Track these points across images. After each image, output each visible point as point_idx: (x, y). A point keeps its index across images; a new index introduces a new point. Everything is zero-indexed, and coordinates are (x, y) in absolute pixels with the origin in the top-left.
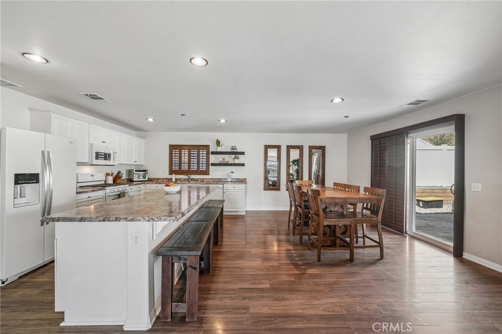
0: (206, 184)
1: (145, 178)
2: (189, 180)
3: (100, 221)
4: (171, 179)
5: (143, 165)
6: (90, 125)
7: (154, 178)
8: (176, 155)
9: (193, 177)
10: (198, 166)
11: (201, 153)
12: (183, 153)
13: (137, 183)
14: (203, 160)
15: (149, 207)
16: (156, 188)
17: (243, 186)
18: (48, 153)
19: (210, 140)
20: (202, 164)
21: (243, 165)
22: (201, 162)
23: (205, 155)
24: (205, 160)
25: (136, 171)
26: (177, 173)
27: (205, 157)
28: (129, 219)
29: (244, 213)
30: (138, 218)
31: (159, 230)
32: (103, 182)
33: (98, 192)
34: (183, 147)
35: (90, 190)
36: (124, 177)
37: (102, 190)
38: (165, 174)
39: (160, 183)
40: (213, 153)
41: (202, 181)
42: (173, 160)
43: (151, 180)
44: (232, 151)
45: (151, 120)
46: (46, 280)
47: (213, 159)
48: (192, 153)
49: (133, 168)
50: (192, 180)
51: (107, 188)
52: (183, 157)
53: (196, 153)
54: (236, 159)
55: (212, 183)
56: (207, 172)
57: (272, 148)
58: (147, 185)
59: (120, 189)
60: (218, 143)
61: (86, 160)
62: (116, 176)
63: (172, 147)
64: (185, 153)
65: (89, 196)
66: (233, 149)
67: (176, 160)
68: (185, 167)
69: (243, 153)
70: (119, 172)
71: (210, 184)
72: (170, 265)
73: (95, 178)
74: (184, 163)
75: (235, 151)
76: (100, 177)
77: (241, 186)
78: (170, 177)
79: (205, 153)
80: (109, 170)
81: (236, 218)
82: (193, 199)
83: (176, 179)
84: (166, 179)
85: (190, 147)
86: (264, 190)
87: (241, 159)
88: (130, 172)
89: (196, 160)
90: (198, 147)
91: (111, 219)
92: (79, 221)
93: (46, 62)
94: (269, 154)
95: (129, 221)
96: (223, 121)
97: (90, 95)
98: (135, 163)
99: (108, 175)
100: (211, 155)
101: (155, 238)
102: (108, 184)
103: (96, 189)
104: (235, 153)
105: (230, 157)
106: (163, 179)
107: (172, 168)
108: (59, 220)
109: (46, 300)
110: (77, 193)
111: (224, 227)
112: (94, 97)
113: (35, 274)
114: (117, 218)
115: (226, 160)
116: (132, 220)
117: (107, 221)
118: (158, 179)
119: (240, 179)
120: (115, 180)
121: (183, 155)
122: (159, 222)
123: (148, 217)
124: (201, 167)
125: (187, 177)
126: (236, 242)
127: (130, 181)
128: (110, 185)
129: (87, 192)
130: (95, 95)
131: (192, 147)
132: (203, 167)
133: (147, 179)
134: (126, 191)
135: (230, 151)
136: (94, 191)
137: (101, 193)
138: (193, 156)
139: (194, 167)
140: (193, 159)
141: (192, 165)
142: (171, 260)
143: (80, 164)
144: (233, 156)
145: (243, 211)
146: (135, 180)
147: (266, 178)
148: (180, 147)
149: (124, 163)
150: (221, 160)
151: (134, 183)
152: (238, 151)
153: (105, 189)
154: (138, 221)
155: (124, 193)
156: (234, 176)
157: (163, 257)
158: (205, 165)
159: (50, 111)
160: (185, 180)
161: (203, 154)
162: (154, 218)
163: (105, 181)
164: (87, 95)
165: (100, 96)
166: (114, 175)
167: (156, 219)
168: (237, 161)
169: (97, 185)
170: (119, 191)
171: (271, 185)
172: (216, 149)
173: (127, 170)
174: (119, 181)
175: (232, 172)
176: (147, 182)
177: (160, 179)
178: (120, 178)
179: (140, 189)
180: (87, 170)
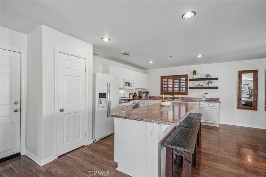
0: (186, 101)
1: (148, 96)
2: (173, 98)
3: (133, 120)
4: (162, 97)
5: (146, 89)
6: (124, 69)
7: (152, 97)
8: (165, 82)
9: (176, 96)
10: (180, 89)
11: (181, 80)
12: (169, 81)
13: (144, 99)
14: (183, 85)
15: (156, 114)
16: (154, 102)
17: (217, 104)
18: (109, 83)
19: (188, 71)
20: (182, 87)
21: (217, 88)
22: (181, 87)
23: (185, 82)
24: (185, 85)
25: (143, 92)
26: (165, 93)
27: (185, 83)
28: (147, 120)
29: (218, 126)
30: (153, 121)
31: (163, 130)
32: (128, 98)
33: (127, 103)
34: (169, 77)
35: (124, 102)
36: (137, 95)
37: (129, 102)
38: (158, 94)
39: (156, 100)
40: (190, 80)
41: (183, 99)
42: (163, 85)
43: (150, 98)
44: (206, 77)
45: (151, 62)
46: (109, 143)
47: (190, 84)
48: (175, 80)
49: (141, 90)
50: (175, 98)
51: (131, 101)
52: (169, 84)
53: (178, 80)
54: (210, 84)
55: (190, 101)
56: (186, 93)
57: (247, 73)
58: (149, 100)
59: (136, 102)
60: (194, 73)
61: (122, 87)
62: (134, 95)
63: (163, 78)
64: (171, 81)
65: (123, 105)
66: (207, 76)
67: (165, 86)
68: (171, 90)
69: (216, 79)
70: (135, 93)
71: (189, 101)
72: (171, 155)
73: (125, 96)
74: (170, 87)
75: (208, 77)
76: (127, 96)
77: (214, 104)
78: (161, 96)
79: (185, 80)
80: (131, 91)
81: (211, 128)
82: (182, 111)
83: (165, 98)
84: (159, 97)
85: (174, 77)
86: (238, 109)
87: (215, 83)
88: (140, 93)
89: (178, 85)
90: (180, 77)
91: (138, 119)
92: (124, 118)
93: (109, 40)
94: (243, 79)
95: (147, 122)
96: (200, 56)
97: (124, 53)
98: (143, 88)
99: (130, 94)
100: (189, 82)
101: (161, 135)
102: (131, 99)
103: (126, 102)
104: (209, 79)
105: (204, 82)
106: (157, 97)
107: (162, 91)
108: (116, 116)
109: (110, 154)
110: (120, 103)
111: (201, 134)
112: (126, 54)
113: (105, 139)
114: (142, 119)
115: (201, 85)
116: (149, 121)
117: (137, 120)
118: (154, 97)
119: (213, 99)
120: (133, 97)
121: (169, 82)
122: (165, 125)
123: (158, 121)
124: (181, 90)
125: (172, 96)
126: (215, 148)
127: (140, 98)
128: (132, 100)
129: (123, 103)
130: (126, 53)
131: (175, 77)
132: (183, 90)
133: (148, 97)
134: (139, 103)
135: (204, 77)
136: (125, 102)
137: (128, 104)
138: (176, 83)
139: (177, 90)
140: (176, 84)
141: (175, 88)
142: (172, 151)
143: (120, 89)
144: (207, 81)
145: (217, 124)
146: (142, 97)
147: (240, 99)
148: (167, 77)
149: (138, 88)
150: (197, 84)
151: (142, 99)
152: (211, 77)
153: (130, 102)
154: (153, 122)
155: (138, 104)
156: (208, 96)
157: (166, 148)
158: (185, 88)
159: (109, 64)
160: (171, 98)
161: (183, 81)
162: (162, 122)
163: (129, 97)
164: (123, 53)
165: (128, 53)
166: (133, 95)
167: (163, 123)
168: (210, 85)
169: (126, 99)
170: (135, 103)
171: (244, 105)
172: (193, 77)
173: (138, 92)
174: (135, 98)
175: (206, 94)
176: (148, 99)
177: (155, 97)
178: (135, 96)
179: (145, 102)
180: (122, 92)
